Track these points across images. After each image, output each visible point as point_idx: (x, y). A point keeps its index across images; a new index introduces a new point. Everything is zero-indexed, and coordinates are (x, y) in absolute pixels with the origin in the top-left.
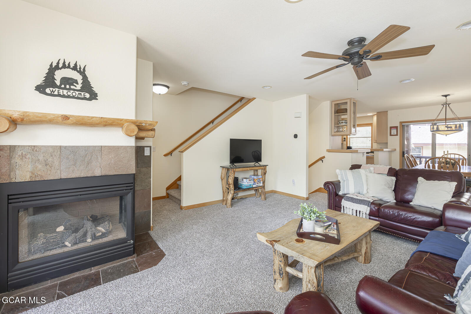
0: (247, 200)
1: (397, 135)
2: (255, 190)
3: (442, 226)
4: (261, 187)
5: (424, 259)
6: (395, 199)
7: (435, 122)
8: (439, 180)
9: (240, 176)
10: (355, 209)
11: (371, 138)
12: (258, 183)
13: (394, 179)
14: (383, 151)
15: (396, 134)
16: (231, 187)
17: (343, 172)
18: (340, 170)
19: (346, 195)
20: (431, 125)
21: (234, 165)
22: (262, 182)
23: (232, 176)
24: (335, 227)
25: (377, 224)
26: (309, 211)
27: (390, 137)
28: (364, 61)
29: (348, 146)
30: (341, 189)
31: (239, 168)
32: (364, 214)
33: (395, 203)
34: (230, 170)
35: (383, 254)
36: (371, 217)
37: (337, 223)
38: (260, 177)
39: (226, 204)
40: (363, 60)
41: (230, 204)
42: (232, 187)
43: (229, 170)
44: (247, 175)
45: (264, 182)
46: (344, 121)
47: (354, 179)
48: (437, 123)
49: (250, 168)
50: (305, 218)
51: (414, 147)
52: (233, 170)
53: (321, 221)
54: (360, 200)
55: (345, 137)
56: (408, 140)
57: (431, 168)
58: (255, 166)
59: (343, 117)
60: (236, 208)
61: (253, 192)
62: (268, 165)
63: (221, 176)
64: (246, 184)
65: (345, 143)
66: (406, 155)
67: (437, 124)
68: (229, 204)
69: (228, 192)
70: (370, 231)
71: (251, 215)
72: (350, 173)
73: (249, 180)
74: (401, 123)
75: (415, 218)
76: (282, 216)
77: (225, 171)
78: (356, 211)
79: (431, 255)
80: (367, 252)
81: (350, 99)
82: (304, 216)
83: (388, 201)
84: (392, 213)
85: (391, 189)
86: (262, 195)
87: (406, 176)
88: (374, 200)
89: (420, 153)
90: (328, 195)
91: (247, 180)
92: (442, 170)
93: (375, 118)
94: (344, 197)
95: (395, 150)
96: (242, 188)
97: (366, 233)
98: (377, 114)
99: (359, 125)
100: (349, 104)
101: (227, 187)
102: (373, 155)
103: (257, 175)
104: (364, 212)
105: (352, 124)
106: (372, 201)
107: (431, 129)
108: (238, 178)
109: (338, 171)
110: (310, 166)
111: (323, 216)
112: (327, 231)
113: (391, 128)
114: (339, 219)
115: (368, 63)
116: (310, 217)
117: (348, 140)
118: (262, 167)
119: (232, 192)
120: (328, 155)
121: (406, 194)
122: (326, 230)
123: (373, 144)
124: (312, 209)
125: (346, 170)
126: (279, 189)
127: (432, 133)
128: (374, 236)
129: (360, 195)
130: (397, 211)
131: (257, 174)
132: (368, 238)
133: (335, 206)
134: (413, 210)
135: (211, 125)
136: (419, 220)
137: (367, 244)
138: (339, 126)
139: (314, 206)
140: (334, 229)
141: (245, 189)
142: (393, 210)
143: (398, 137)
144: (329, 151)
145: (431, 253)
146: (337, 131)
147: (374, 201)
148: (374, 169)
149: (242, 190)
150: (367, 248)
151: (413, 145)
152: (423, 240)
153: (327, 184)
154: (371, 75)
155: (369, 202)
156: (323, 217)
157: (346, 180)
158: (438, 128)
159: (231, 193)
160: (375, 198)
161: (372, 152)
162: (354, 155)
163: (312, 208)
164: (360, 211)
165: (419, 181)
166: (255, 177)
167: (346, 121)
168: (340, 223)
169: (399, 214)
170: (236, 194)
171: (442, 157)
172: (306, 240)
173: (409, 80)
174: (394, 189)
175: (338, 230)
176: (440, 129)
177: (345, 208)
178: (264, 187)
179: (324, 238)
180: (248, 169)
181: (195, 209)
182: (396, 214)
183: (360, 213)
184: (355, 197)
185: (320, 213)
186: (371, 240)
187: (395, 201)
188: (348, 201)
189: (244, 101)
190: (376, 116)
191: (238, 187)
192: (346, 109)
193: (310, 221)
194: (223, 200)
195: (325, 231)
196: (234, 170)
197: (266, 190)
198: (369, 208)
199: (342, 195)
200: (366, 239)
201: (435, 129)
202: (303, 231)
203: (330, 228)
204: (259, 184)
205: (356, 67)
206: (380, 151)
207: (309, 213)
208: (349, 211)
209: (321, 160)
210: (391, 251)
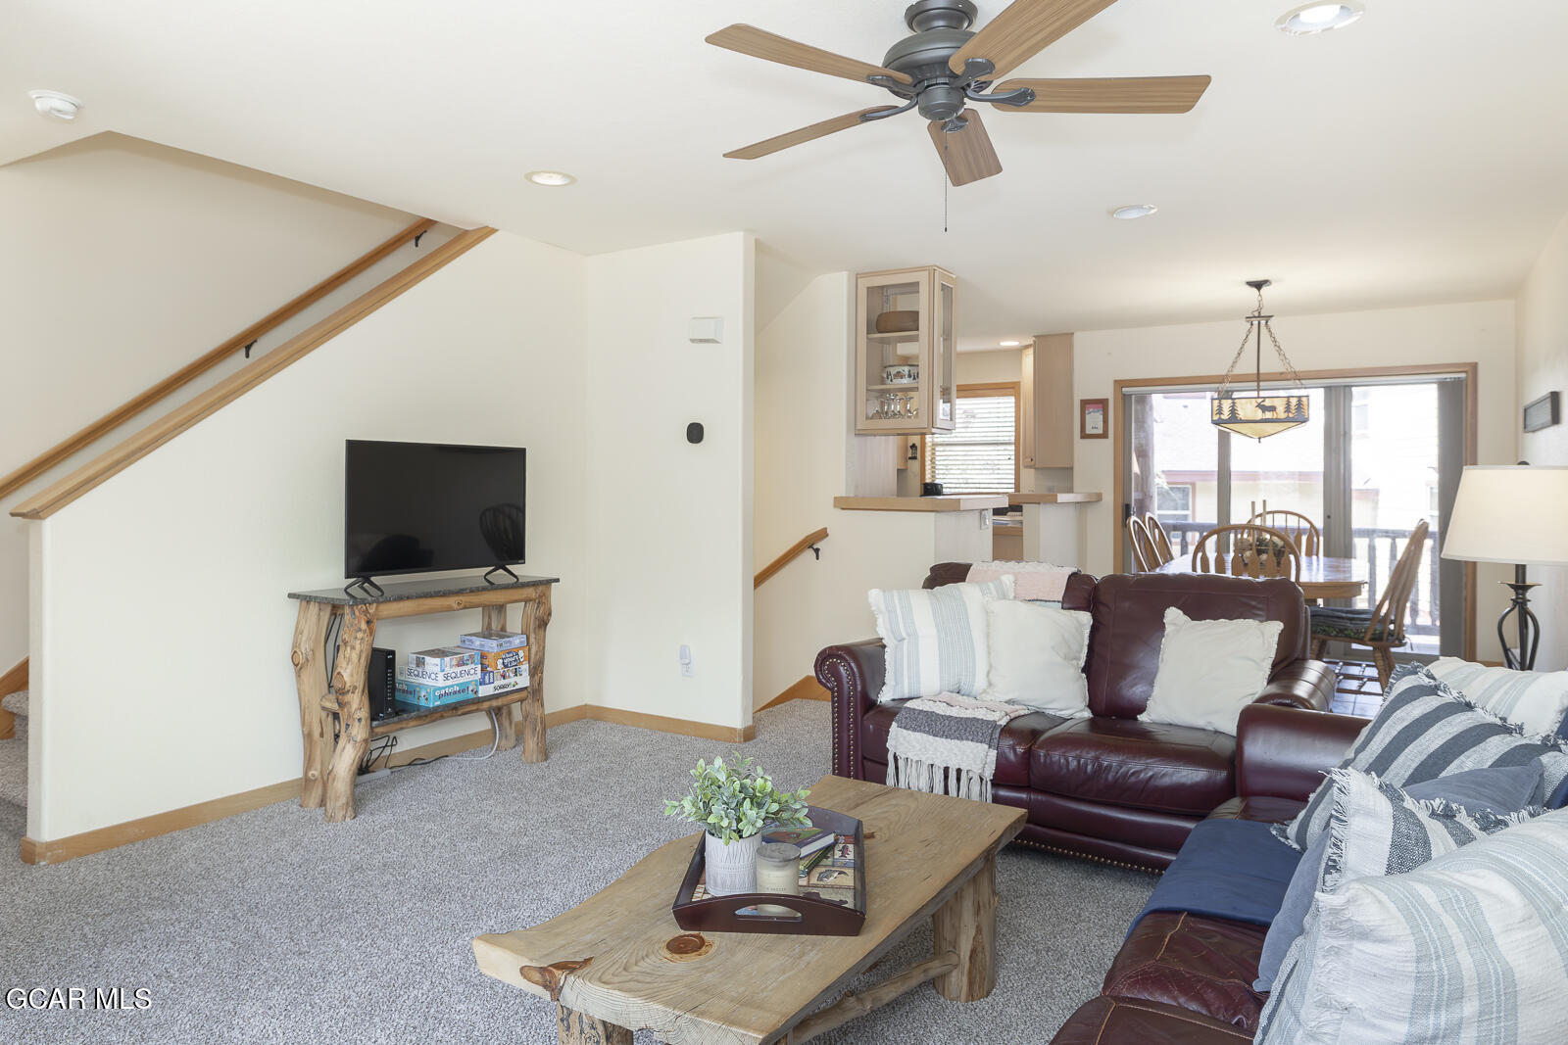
0: (447, 768)
1: (1104, 435)
2: (489, 712)
3: (1235, 797)
4: (524, 694)
5: (1167, 940)
6: (1090, 706)
7: (1228, 386)
8: (1231, 616)
9: (405, 642)
10: (940, 764)
11: (1013, 447)
12: (504, 677)
13: (1086, 618)
14: (1054, 501)
15: (1101, 432)
16: (355, 705)
17: (897, 602)
18: (884, 591)
19: (908, 704)
20: (1213, 399)
21: (372, 584)
22: (525, 667)
23: (358, 647)
24: (851, 856)
25: (1018, 821)
26: (734, 796)
27: (1080, 444)
28: (969, 104)
29: (928, 481)
30: (889, 677)
31: (400, 599)
32: (976, 780)
33: (1091, 720)
34: (347, 610)
35: (1040, 947)
36: (1003, 793)
37: (859, 837)
38: (517, 641)
39: (322, 803)
40: (966, 100)
41: (343, 800)
42: (357, 704)
43: (342, 615)
44: (448, 638)
45: (537, 670)
46: (906, 369)
47: (938, 631)
48: (1233, 391)
49: (463, 599)
50: (715, 831)
51: (1166, 487)
52: (366, 612)
53: (788, 834)
54: (959, 720)
55: (915, 439)
56: (1144, 455)
57: (1212, 571)
58: (492, 586)
59: (903, 349)
60: (382, 819)
61: (480, 723)
62: (557, 580)
63: (296, 645)
64: (441, 683)
65: (915, 465)
66: (1134, 518)
67: (1235, 395)
68: (337, 799)
69: (337, 736)
70: (988, 856)
71: (463, 847)
72: (923, 605)
73: (455, 659)
74: (1120, 384)
75: (1151, 777)
76: (626, 829)
77: (316, 620)
78: (946, 770)
79: (1193, 922)
80: (979, 949)
81: (931, 270)
82: (711, 820)
83: (1065, 714)
84: (1073, 764)
85: (1075, 662)
86: (528, 732)
87: (1127, 605)
88: (1013, 715)
89: (1188, 509)
90: (833, 708)
91: (447, 659)
92: (1245, 577)
93: (1028, 361)
94: (896, 714)
95: (1099, 498)
96: (418, 708)
97: (971, 864)
98: (1034, 345)
99: (970, 391)
100: (924, 289)
101: (328, 705)
102: (1022, 522)
103: (502, 633)
104: (976, 770)
105: (938, 383)
106: (1003, 722)
107: (1215, 413)
108: (393, 653)
109: (875, 596)
110: (759, 580)
111: (796, 811)
112: (814, 881)
113: (1085, 403)
114: (871, 815)
115: (989, 115)
116: (739, 820)
117: (928, 454)
118: (530, 592)
119: (359, 731)
120: (842, 524)
121: (1125, 679)
122: (809, 873)
123: (1023, 471)
124: (748, 781)
125: (910, 591)
126: (617, 697)
127: (1220, 431)
128: (1011, 872)
129: (960, 697)
130: (1092, 754)
131: (503, 629)
132: (985, 888)
133: (864, 758)
134: (1149, 744)
135: (237, 361)
136: (1166, 781)
137: (977, 912)
138: (888, 391)
139: (759, 770)
140: (845, 865)
141: (436, 710)
142: (1078, 752)
143: (1109, 443)
144: (843, 504)
145: (1192, 914)
146: (882, 414)
147: (1011, 720)
148: (1015, 582)
149: (419, 717)
150: (979, 930)
151: (1163, 476)
152: (1170, 862)
153: (828, 659)
154: (999, 169)
155: (994, 724)
156: (797, 816)
157: (909, 636)
158: (1233, 411)
159: (350, 738)
160: (1017, 707)
161: (1015, 508)
162: (947, 520)
163: (747, 777)
164: (959, 771)
165: (1169, 624)
166: (491, 646)
167: (914, 370)
168: (871, 836)
169: (1100, 765)
170: (383, 742)
171: (1249, 527)
172: (714, 938)
173: (1139, 207)
174: (1086, 662)
175: (860, 867)
176: (1242, 414)
177: (901, 763)
178: (535, 692)
179: (800, 915)
180: (452, 601)
181: (122, 849)
182: (1089, 767)
183: (958, 780)
184: (941, 709)
185: (783, 800)
186: (994, 893)
187: (1087, 714)
188: (915, 730)
189: (431, 241)
190: (1031, 351)
191: (393, 703)
192: (914, 316)
193: (737, 845)
194: (306, 783)
195: (803, 882)
196: (372, 609)
197: (549, 709)
198: (993, 753)
199: (893, 704)
200: (976, 891)
201: (1226, 416)
202: (706, 897)
203: (829, 861)
204: (512, 680)
205: (943, 127)
206: (1045, 503)
207: (733, 805)
208: (918, 776)
209: (811, 547)
210: (1070, 926)
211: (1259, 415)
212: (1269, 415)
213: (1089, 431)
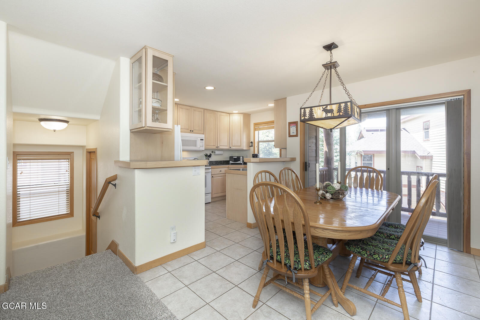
211: (324, 115)
212: (329, 115)
213: (291, 134)
